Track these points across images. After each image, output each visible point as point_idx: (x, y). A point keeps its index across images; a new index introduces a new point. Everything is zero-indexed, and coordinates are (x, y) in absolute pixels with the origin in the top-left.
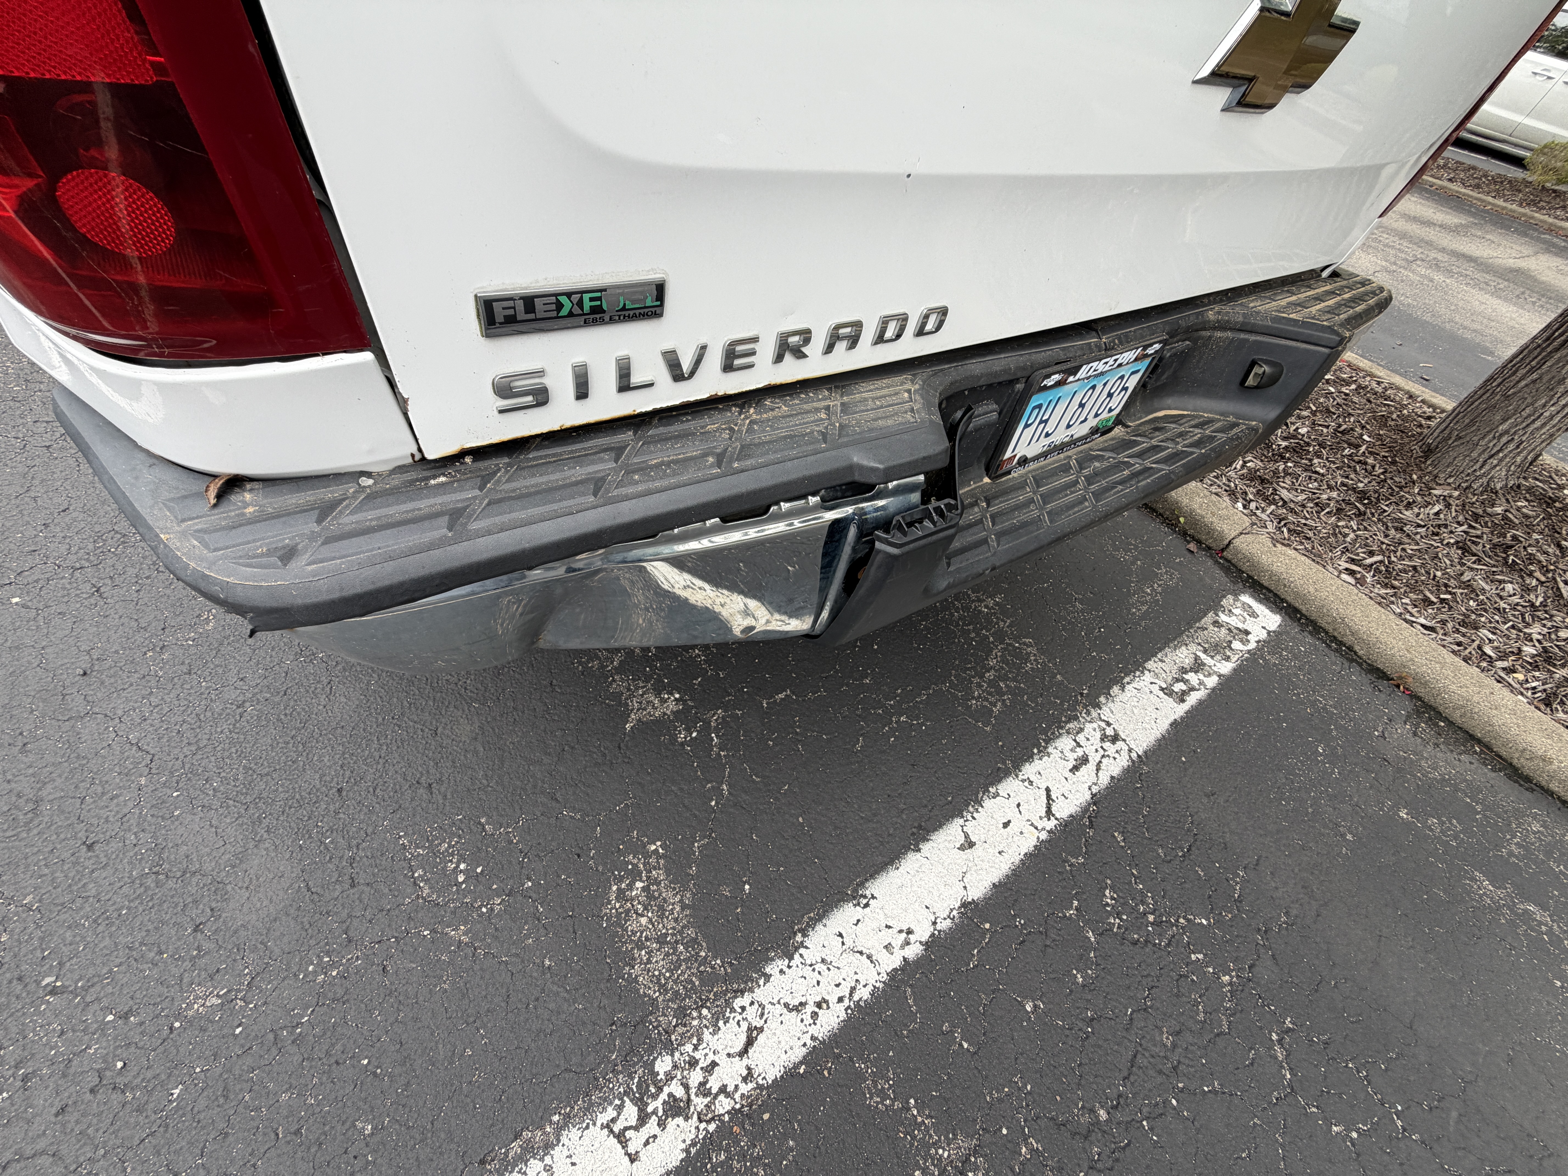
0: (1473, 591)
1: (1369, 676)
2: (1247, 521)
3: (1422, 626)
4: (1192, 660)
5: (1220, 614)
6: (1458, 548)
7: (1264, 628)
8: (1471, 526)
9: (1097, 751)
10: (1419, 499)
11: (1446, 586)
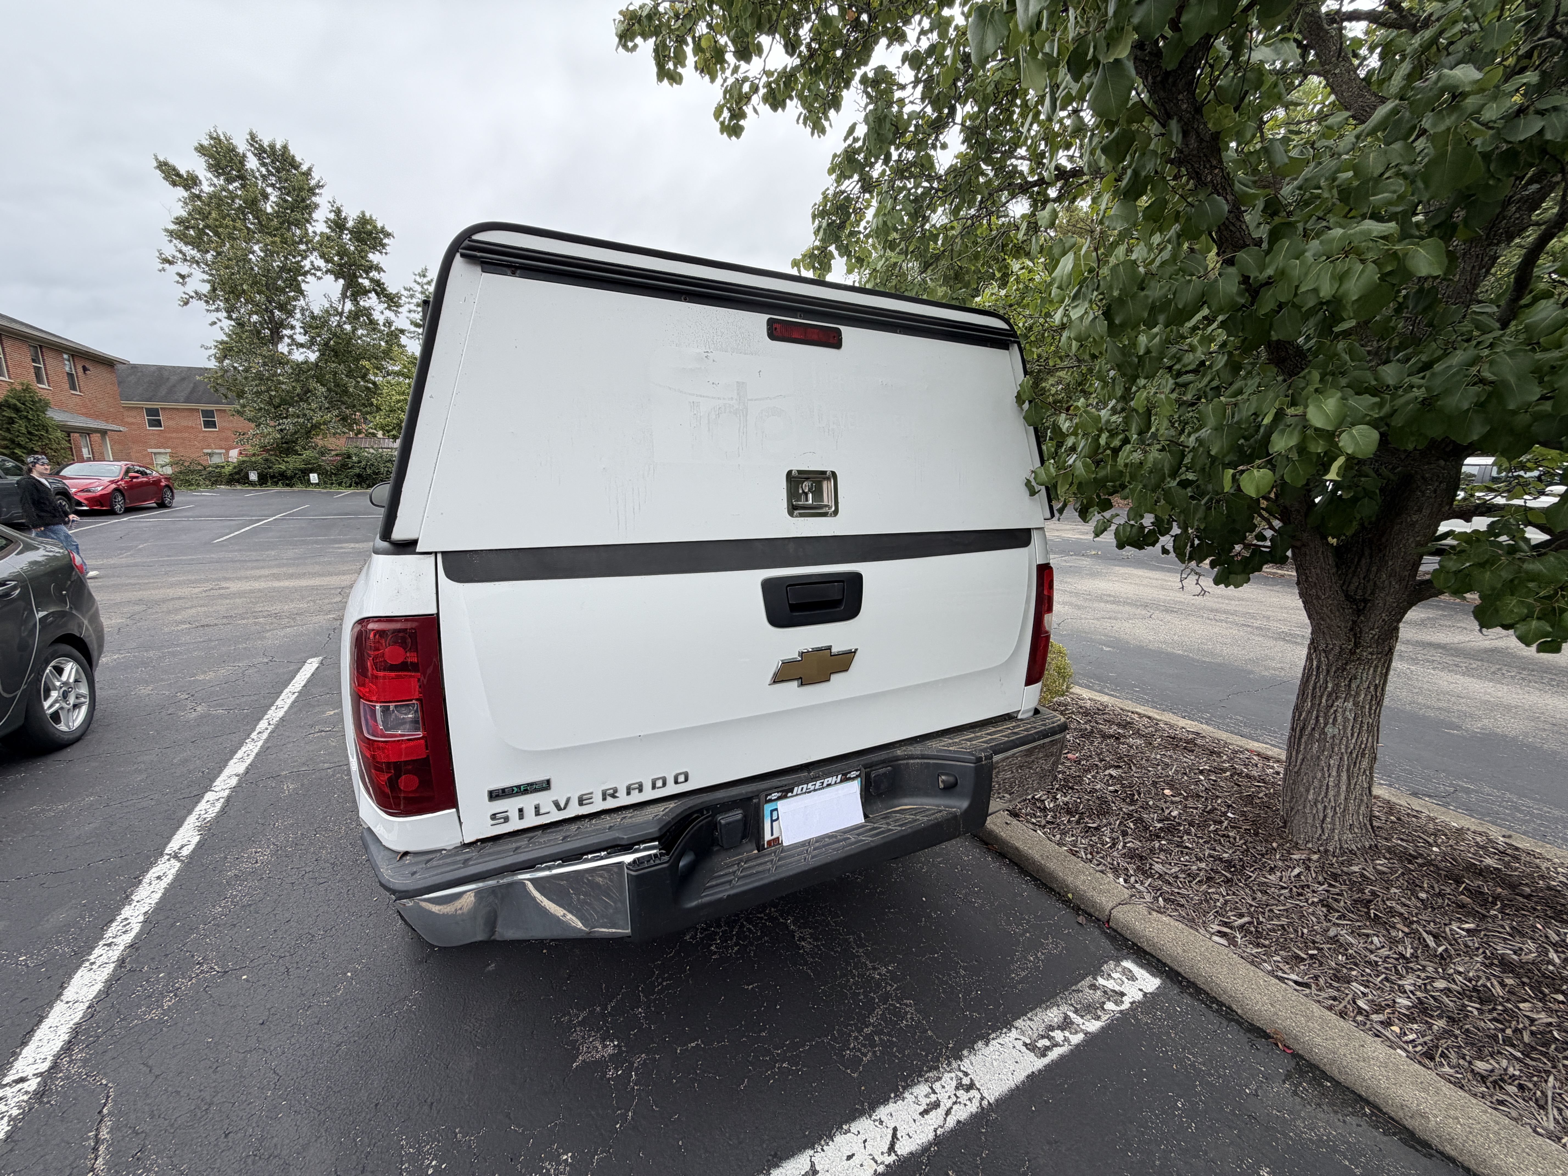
0: (1341, 945)
1: (1248, 1035)
2: (1127, 893)
3: (1296, 982)
4: (1061, 1019)
5: (1099, 978)
6: (1323, 906)
7: (1141, 990)
8: (1330, 885)
9: (949, 1097)
10: (1280, 863)
11: (1314, 942)
